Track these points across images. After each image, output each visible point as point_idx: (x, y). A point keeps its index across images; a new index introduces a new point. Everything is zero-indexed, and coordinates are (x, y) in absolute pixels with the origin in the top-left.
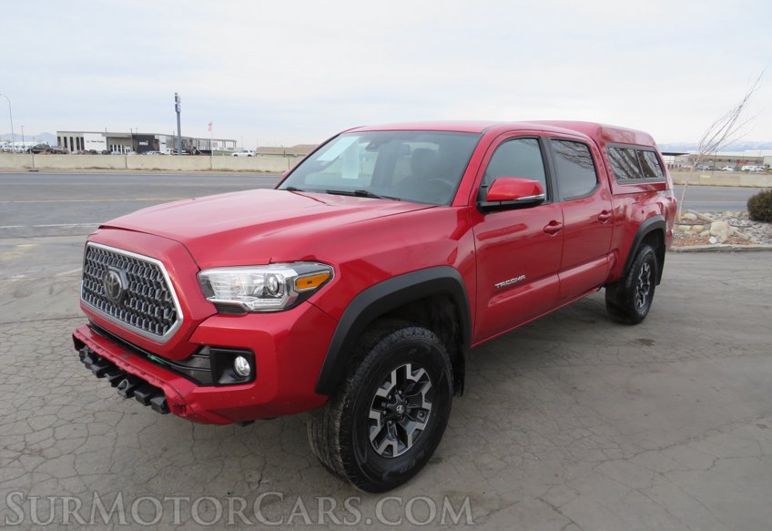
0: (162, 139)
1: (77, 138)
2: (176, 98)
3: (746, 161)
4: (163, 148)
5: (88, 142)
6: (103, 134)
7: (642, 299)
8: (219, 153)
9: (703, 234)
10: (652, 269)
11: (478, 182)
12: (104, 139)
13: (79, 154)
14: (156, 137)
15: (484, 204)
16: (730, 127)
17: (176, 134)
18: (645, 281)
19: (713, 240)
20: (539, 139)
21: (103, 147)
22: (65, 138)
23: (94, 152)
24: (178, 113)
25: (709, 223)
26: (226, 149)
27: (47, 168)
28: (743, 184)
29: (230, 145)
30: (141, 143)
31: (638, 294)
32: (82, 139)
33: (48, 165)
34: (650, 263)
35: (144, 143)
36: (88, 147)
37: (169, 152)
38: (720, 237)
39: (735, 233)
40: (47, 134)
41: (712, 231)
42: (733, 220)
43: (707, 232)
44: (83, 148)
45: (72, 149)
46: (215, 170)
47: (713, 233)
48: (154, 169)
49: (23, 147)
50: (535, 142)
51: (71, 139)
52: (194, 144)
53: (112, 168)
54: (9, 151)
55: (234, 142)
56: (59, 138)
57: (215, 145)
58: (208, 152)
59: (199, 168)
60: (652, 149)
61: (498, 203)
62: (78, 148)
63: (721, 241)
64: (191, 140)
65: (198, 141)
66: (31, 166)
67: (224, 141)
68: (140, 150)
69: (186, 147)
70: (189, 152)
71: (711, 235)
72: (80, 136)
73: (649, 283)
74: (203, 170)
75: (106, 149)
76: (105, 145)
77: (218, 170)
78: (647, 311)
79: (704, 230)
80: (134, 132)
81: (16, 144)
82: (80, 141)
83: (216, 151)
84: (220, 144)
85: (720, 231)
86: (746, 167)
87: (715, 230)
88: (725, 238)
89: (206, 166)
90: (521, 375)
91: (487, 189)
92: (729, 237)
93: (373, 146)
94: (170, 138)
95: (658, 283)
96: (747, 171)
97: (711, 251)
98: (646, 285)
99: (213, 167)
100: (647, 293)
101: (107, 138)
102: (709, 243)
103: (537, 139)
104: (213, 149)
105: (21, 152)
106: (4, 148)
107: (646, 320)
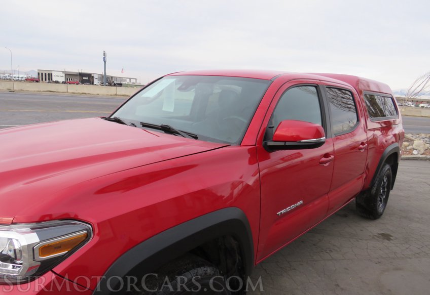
0: (96, 76)
1: (49, 74)
2: (104, 53)
3: (422, 102)
4: (96, 82)
5: (54, 76)
6: (63, 72)
7: (381, 201)
8: (127, 86)
9: (408, 148)
10: (388, 180)
11: (266, 123)
12: (64, 75)
13: (49, 82)
14: (92, 75)
15: (270, 143)
16: (427, 82)
17: (103, 74)
18: (384, 188)
19: (415, 152)
20: (318, 87)
21: (62, 79)
22: (42, 74)
23: (57, 82)
24: (105, 62)
25: (412, 141)
26: (131, 83)
27: (22, 90)
28: (424, 116)
29: (133, 81)
30: (84, 78)
31: (379, 199)
32: (51, 74)
33: (23, 89)
34: (388, 177)
35: (86, 79)
36: (54, 79)
37: (99, 84)
38: (420, 151)
39: (428, 148)
40: (33, 70)
41: (414, 146)
42: (426, 139)
43: (410, 147)
44: (52, 79)
45: (46, 80)
46: (118, 95)
47: (415, 147)
48: (83, 93)
49: (18, 78)
50: (314, 89)
51: (45, 74)
52: (113, 80)
53: (58, 92)
54: (10, 79)
55: (136, 79)
56: (39, 73)
57: (125, 81)
58: (120, 85)
59: (109, 94)
60: (390, 96)
61: (282, 144)
62: (49, 80)
63: (420, 153)
64: (112, 77)
65: (116, 78)
66: (12, 89)
67: (130, 79)
68: (83, 82)
69: (109, 82)
70: (110, 85)
71: (414, 149)
72: (50, 73)
73: (386, 190)
74: (111, 95)
75: (64, 80)
76: (64, 78)
77: (120, 95)
78: (384, 209)
79: (409, 145)
80: (80, 72)
81: (14, 76)
82: (50, 75)
83: (125, 84)
84: (128, 80)
85: (419, 147)
86: (422, 105)
87: (416, 146)
88: (422, 151)
89: (113, 93)
90: (294, 269)
91: (274, 129)
92: (425, 150)
93: (184, 87)
94: (100, 76)
95: (392, 189)
96: (423, 107)
97: (414, 159)
98: (384, 192)
99: (118, 94)
100: (384, 197)
101: (65, 74)
102: (412, 154)
103: (316, 87)
104: (123, 83)
105: (17, 80)
106: (8, 78)
107: (383, 216)
